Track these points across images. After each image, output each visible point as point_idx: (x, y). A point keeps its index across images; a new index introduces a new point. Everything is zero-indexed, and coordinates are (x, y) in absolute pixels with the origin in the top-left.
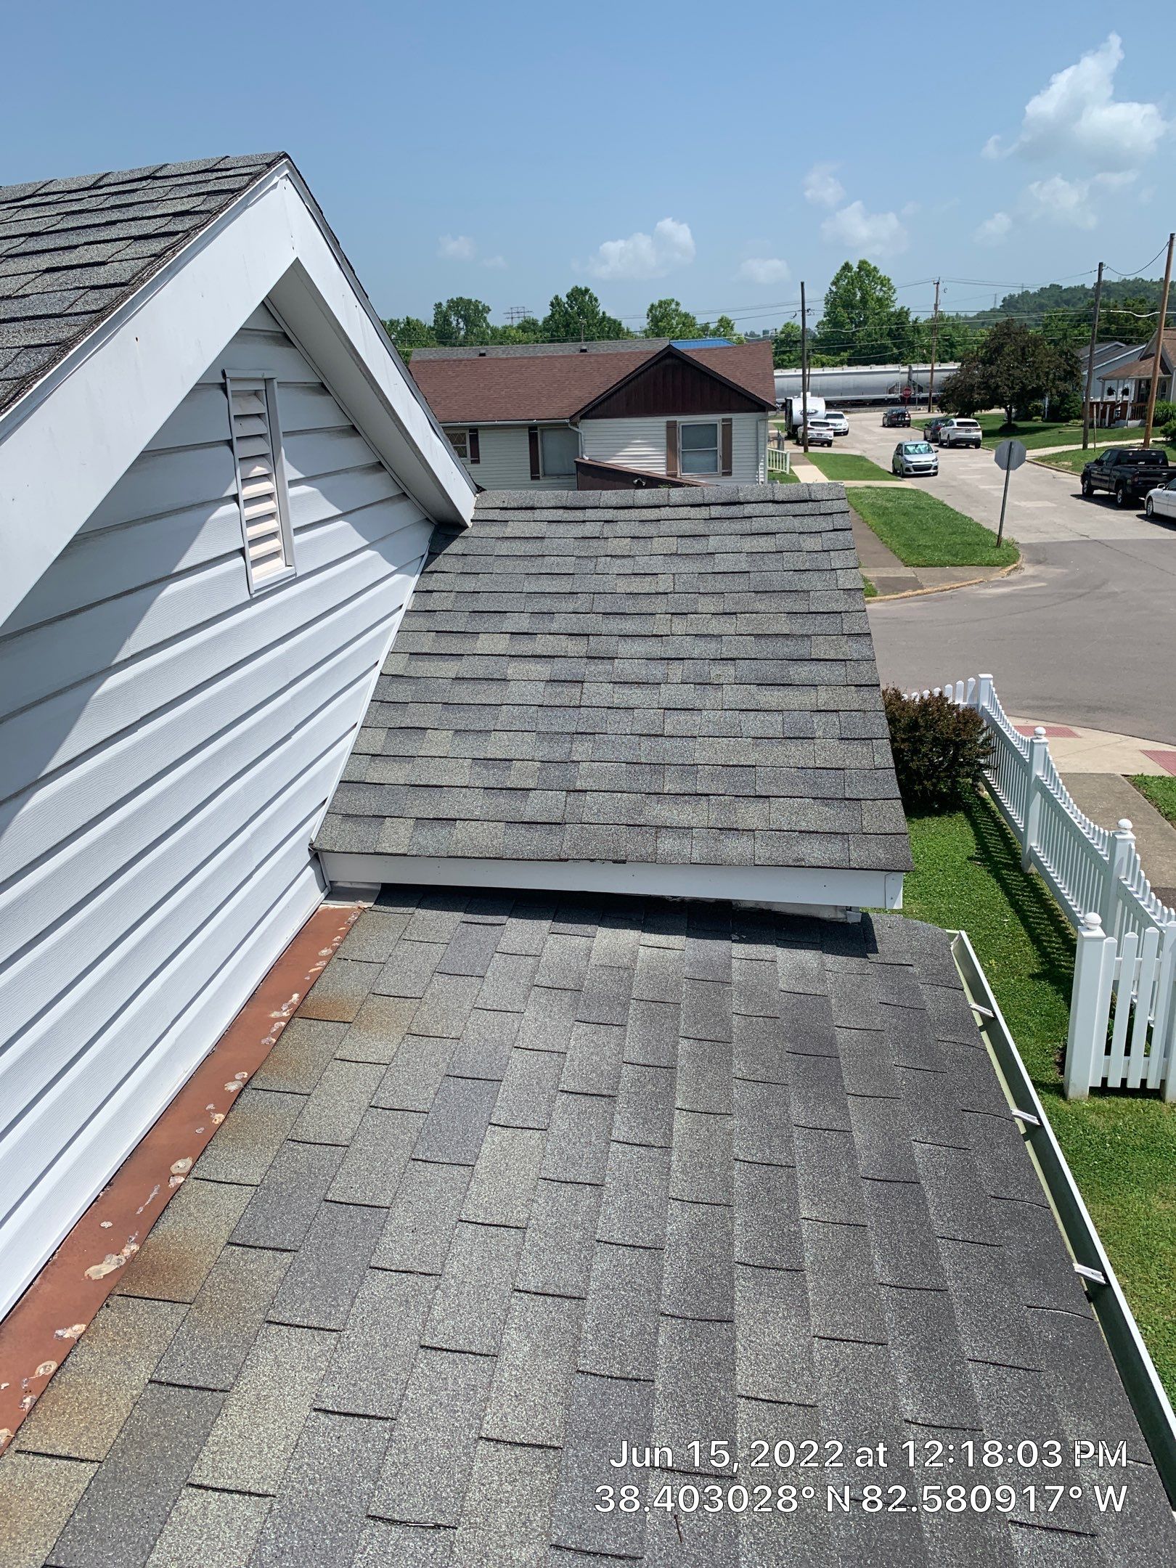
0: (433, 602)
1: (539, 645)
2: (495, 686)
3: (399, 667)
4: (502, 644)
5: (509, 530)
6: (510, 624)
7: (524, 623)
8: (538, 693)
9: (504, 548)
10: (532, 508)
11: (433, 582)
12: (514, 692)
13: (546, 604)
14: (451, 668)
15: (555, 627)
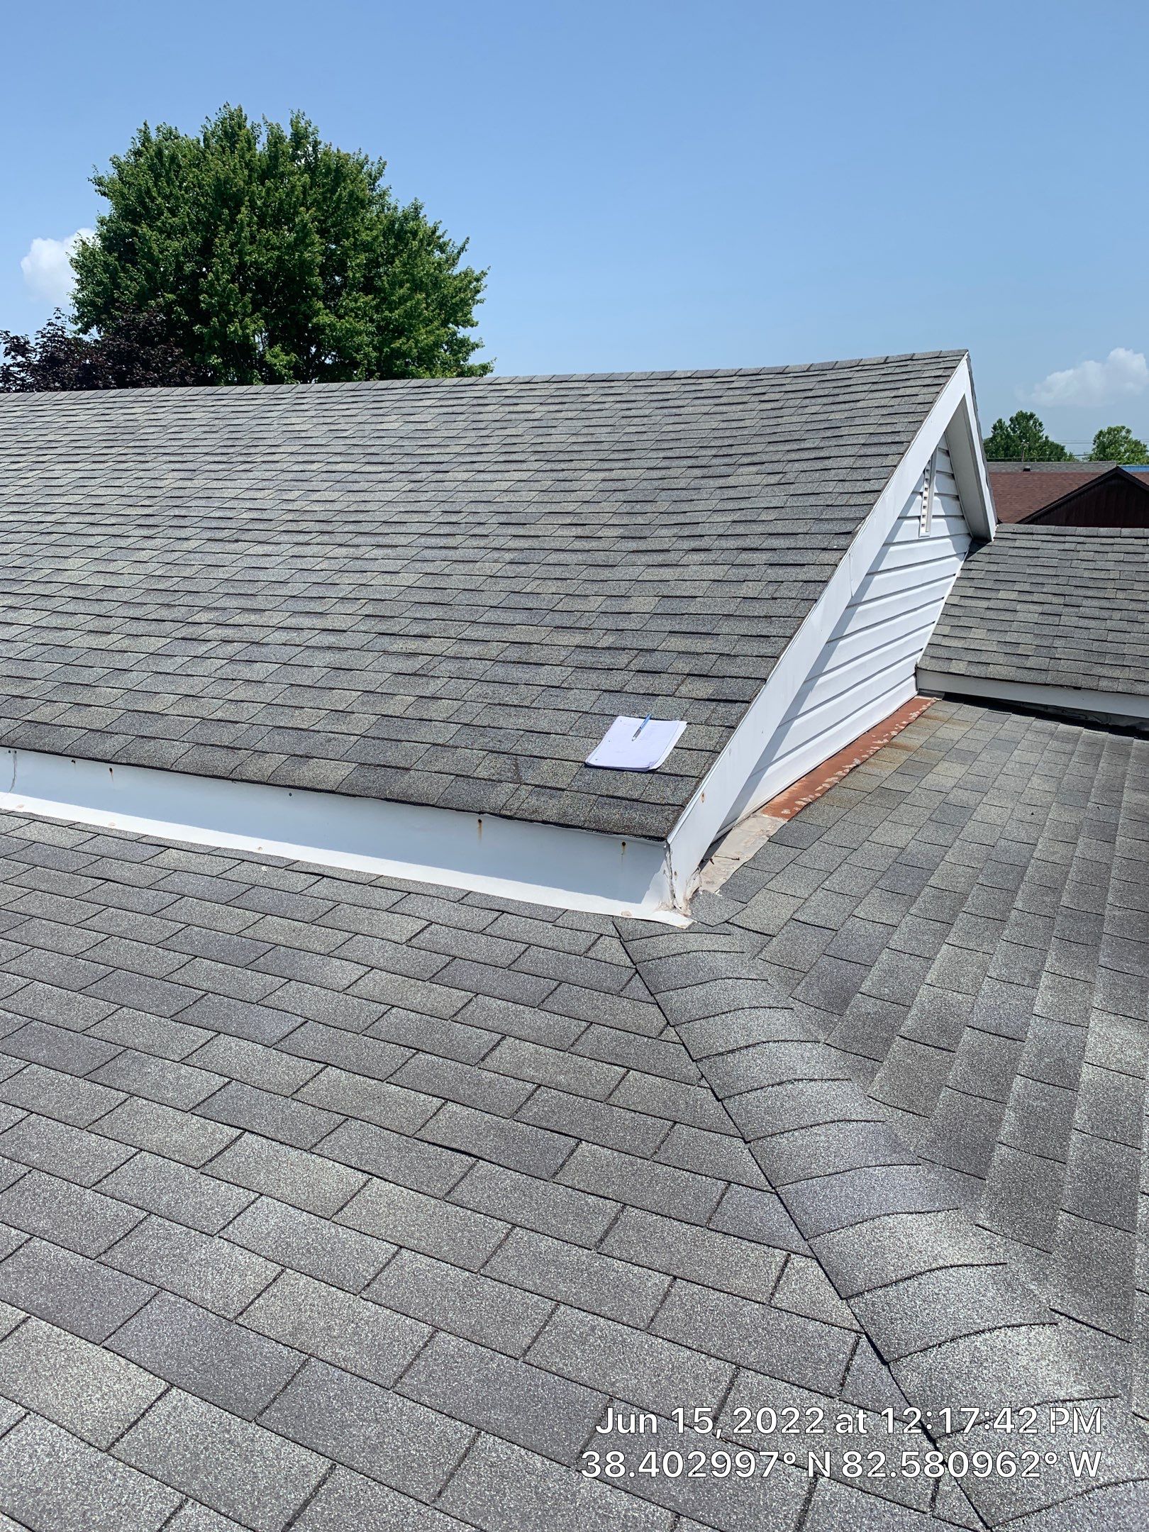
0: (972, 574)
1: (1035, 598)
2: (1009, 613)
3: (955, 600)
4: (1014, 596)
5: (1017, 544)
6: (1018, 587)
7: (1027, 587)
8: (1036, 618)
9: (1014, 552)
10: (1032, 534)
11: (971, 566)
12: (1020, 616)
13: (1040, 580)
14: (985, 604)
15: (1045, 590)
